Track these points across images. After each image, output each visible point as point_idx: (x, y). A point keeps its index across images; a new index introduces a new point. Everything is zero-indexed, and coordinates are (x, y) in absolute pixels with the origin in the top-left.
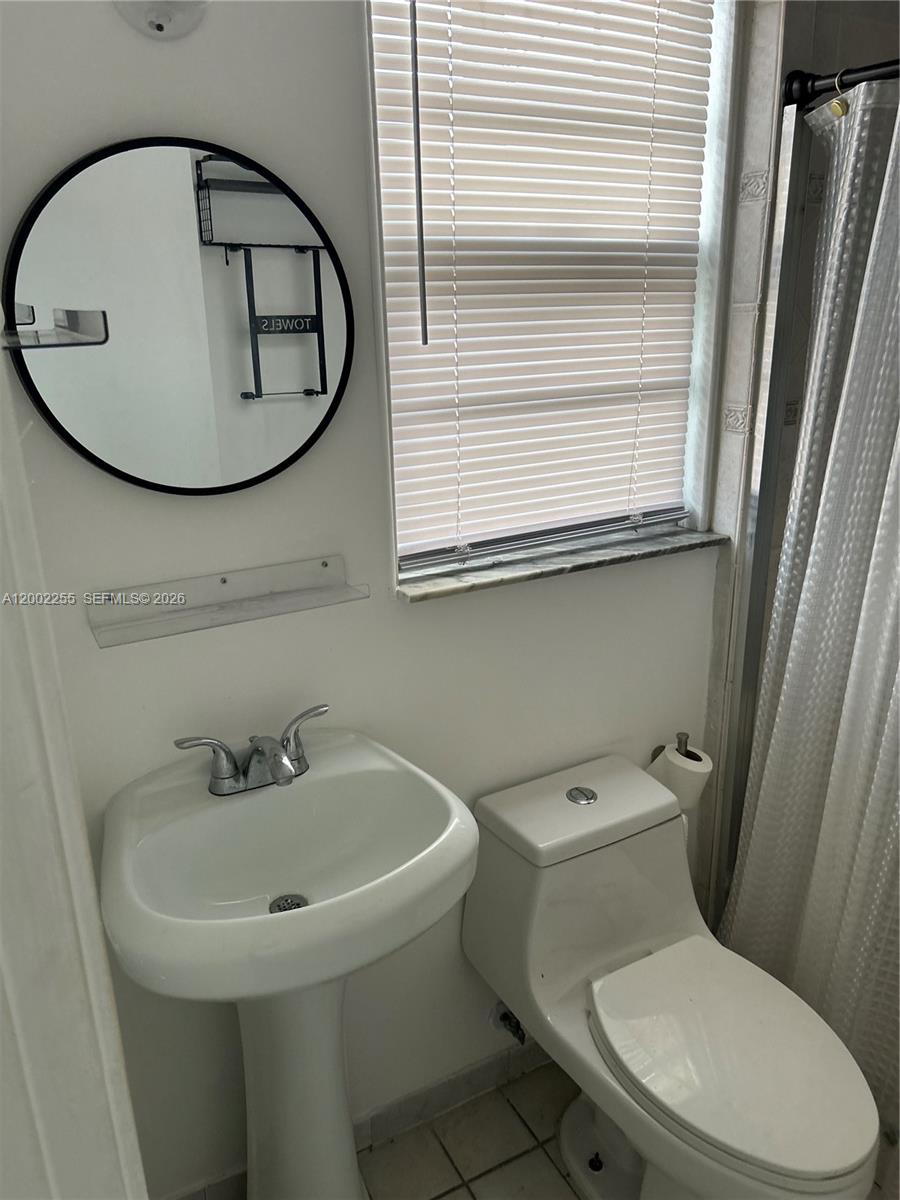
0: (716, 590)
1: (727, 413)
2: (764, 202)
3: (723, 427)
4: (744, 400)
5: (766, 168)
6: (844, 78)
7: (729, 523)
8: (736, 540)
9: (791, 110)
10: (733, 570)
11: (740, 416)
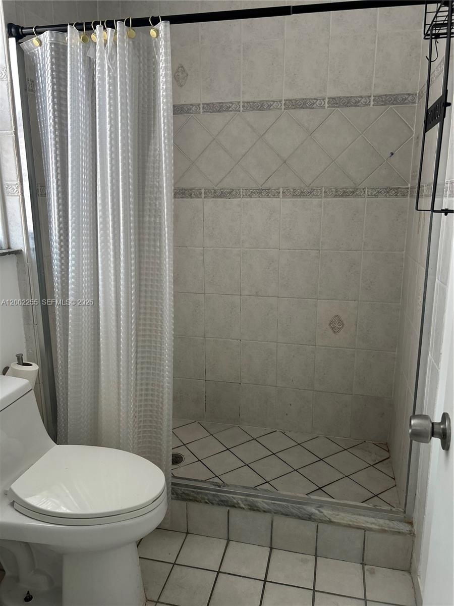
0: (19, 279)
1: (7, 186)
2: (6, 82)
3: (6, 194)
4: (16, 179)
5: (5, 66)
6: (37, 29)
7: (19, 242)
8: (25, 251)
9: (13, 41)
10: (27, 267)
11: (14, 187)
